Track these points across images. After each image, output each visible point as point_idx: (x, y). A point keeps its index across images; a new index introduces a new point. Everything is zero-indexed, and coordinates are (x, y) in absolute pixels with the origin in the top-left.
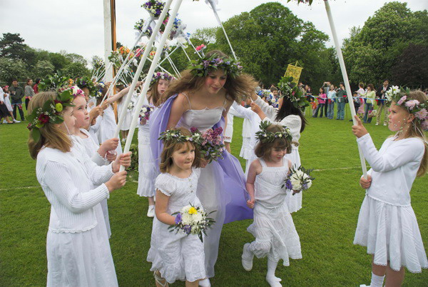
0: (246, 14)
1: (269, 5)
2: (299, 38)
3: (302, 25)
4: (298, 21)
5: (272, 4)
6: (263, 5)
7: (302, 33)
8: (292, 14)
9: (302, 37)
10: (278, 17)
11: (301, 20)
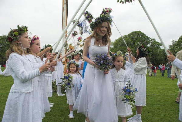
0: (126, 36)
1: (136, 32)
2: (149, 45)
3: (150, 40)
4: (148, 38)
5: (137, 31)
6: (133, 32)
7: (150, 43)
8: (146, 36)
9: (150, 45)
10: (139, 37)
11: (150, 38)
